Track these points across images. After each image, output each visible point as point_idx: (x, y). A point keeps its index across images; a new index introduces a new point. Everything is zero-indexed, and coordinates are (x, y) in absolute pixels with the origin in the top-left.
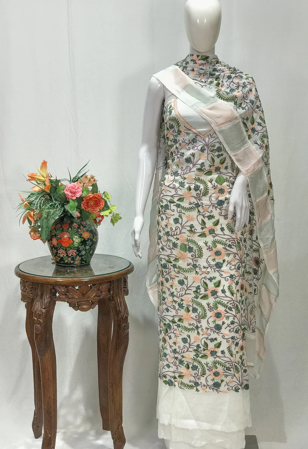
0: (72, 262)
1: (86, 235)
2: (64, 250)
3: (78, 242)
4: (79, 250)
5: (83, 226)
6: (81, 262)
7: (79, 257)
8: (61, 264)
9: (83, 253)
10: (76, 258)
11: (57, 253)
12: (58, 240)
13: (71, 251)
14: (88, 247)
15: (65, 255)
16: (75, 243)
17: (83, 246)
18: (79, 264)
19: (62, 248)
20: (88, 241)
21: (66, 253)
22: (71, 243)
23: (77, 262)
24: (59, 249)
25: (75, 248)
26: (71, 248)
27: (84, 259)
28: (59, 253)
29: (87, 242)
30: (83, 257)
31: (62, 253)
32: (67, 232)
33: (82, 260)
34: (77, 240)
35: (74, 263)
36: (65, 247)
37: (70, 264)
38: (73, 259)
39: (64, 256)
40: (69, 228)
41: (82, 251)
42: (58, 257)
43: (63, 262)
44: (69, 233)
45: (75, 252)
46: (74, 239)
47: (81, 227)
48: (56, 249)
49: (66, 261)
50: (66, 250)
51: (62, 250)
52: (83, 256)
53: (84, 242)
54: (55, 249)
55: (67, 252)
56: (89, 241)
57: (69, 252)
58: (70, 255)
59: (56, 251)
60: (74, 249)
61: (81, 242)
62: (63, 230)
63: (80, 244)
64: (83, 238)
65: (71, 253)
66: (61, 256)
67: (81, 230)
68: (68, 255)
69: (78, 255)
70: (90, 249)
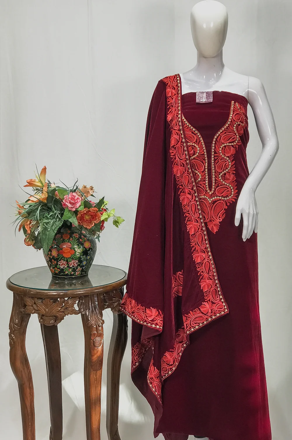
0: (73, 273)
1: (87, 245)
2: (65, 261)
3: (80, 252)
4: (80, 261)
5: (83, 235)
6: (81, 273)
7: (80, 267)
8: (60, 275)
9: (84, 263)
10: (77, 269)
11: (57, 264)
12: (58, 251)
13: (72, 262)
14: (88, 257)
15: (66, 267)
16: (77, 253)
17: (85, 256)
18: (79, 275)
19: (63, 258)
20: (89, 250)
21: (67, 264)
22: (73, 253)
23: (78, 273)
24: (60, 260)
25: (77, 258)
26: (73, 259)
27: (85, 270)
28: (60, 265)
29: (89, 252)
30: (84, 268)
31: (62, 265)
32: (68, 242)
33: (82, 271)
34: (78, 251)
35: (74, 274)
36: (67, 258)
37: (71, 275)
38: (74, 270)
39: (64, 267)
40: (70, 238)
41: (83, 261)
42: (58, 268)
43: (63, 274)
44: (70, 243)
45: (77, 263)
46: (76, 249)
47: (82, 236)
48: (57, 260)
49: (67, 273)
50: (67, 261)
51: (63, 261)
52: (84, 266)
53: (85, 252)
54: (55, 260)
55: (68, 262)
56: (91, 250)
57: (70, 263)
58: (71, 266)
59: (55, 262)
60: (76, 260)
61: (83, 252)
62: (64, 240)
63: (82, 254)
64: (85, 247)
65: (72, 264)
66: (62, 267)
67: (82, 239)
68: (69, 266)
69: (79, 265)
70: (90, 260)
